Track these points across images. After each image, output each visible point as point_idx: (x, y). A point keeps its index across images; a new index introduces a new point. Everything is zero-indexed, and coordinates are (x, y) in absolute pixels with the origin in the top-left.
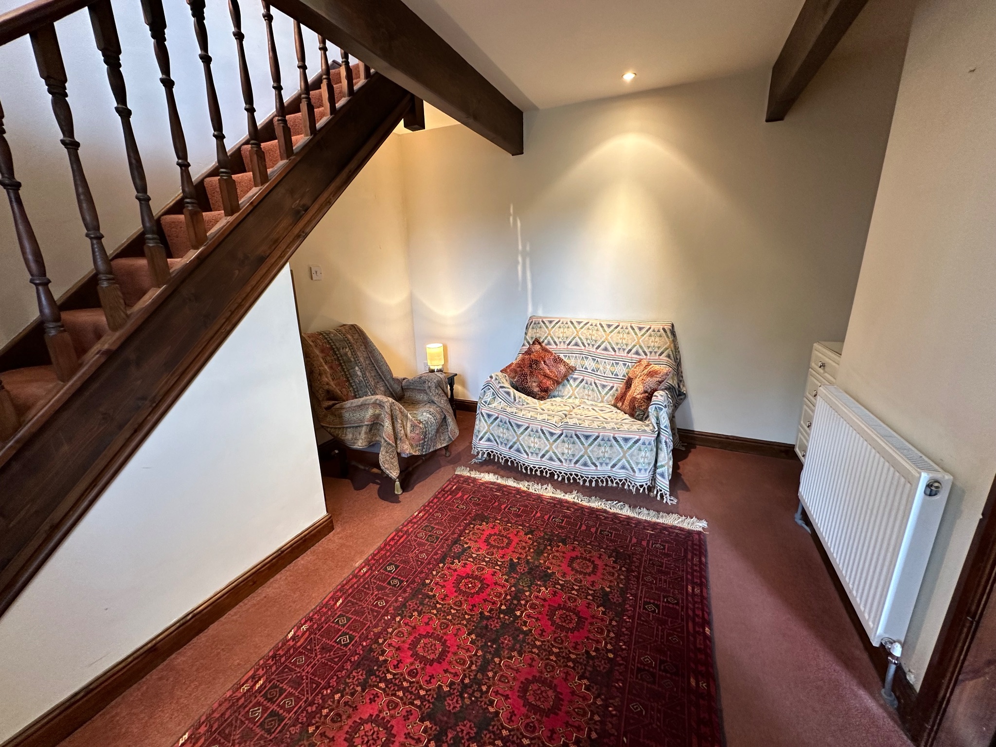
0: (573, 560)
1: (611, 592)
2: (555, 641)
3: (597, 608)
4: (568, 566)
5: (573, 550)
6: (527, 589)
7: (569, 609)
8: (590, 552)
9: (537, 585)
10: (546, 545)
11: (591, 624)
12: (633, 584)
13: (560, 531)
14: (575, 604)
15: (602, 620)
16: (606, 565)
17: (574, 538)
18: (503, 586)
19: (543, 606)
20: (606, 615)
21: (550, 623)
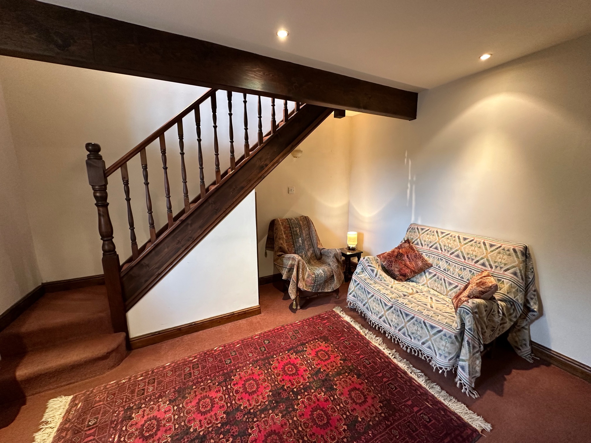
0: (355, 389)
1: (360, 422)
2: (304, 424)
3: (343, 425)
4: (348, 391)
5: (360, 384)
6: (315, 388)
7: (326, 414)
8: (370, 391)
9: (322, 390)
10: (346, 372)
11: (331, 431)
12: (380, 428)
13: (363, 369)
14: (332, 413)
15: (340, 433)
16: (373, 405)
17: (367, 377)
18: (305, 379)
19: (314, 402)
20: (344, 432)
21: (310, 413)
